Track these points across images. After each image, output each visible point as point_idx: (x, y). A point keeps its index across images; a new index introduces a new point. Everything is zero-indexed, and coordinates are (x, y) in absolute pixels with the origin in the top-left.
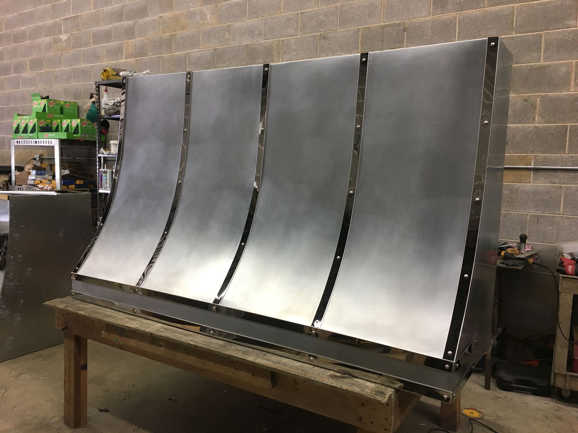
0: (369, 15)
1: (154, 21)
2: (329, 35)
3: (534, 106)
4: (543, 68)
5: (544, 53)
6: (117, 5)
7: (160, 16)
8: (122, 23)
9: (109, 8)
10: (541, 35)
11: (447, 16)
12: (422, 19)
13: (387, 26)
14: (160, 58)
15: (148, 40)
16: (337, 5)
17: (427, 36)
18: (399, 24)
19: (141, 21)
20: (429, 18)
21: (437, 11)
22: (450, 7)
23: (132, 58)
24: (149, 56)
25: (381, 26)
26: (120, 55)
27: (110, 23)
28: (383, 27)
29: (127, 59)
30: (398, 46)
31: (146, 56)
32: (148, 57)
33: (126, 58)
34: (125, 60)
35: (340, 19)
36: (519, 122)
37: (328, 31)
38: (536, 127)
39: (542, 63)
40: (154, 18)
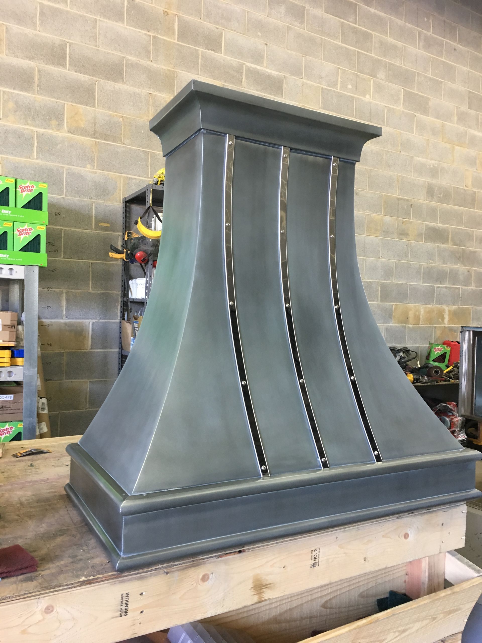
0: (389, 186)
1: (138, 96)
2: (360, 192)
3: (471, 275)
4: (475, 252)
5: (475, 243)
6: (51, 36)
7: (150, 93)
8: (61, 69)
9: (28, 31)
10: (473, 231)
11: (434, 204)
12: (422, 202)
13: (401, 199)
14: (149, 153)
15: (123, 120)
16: (367, 168)
17: (424, 215)
18: (408, 200)
19: (110, 85)
20: (425, 202)
21: (429, 198)
22: (435, 197)
23: (85, 136)
24: (124, 144)
25: (397, 197)
26: (54, 122)
27: (31, 58)
28: (399, 199)
29: (73, 133)
30: (407, 218)
31: (119, 142)
32: (124, 146)
33: (69, 132)
34: (67, 134)
35: (369, 180)
36: (466, 286)
37: (360, 189)
38: (472, 289)
39: (474, 249)
40: (137, 90)
